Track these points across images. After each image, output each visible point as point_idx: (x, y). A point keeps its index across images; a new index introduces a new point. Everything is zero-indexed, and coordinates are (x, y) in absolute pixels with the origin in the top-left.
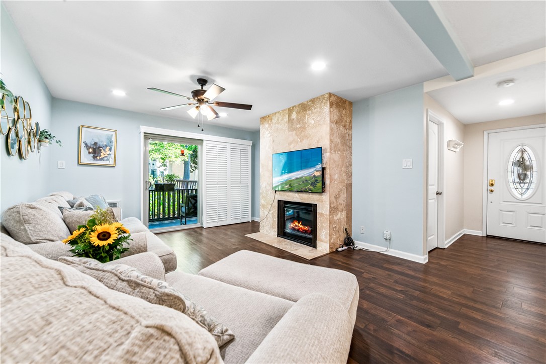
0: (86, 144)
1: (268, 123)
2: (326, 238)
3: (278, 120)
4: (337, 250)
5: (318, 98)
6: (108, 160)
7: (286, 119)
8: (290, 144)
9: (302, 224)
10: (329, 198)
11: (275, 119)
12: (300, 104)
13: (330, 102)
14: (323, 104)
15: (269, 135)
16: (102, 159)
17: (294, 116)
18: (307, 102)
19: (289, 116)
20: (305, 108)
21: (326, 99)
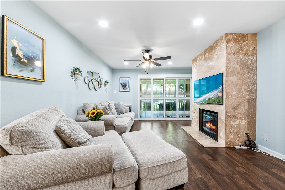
0: (121, 84)
1: (195, 63)
2: (223, 136)
3: (199, 60)
4: (234, 147)
5: (219, 40)
6: (128, 89)
7: (203, 59)
8: (205, 73)
9: (212, 125)
10: (225, 108)
11: (198, 59)
12: (210, 47)
13: (226, 40)
14: (222, 43)
15: (196, 69)
16: (126, 89)
17: (207, 55)
18: (214, 44)
19: (205, 56)
20: (212, 49)
21: (224, 39)
